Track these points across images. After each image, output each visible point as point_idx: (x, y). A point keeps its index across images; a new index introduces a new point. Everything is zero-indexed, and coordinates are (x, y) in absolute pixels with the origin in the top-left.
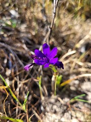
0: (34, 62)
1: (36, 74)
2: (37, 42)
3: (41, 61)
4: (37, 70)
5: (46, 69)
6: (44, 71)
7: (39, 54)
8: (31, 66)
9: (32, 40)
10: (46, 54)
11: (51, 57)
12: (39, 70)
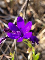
0: (7, 36)
1: (8, 50)
2: (11, 11)
3: (14, 35)
4: (10, 46)
5: (21, 45)
6: (18, 47)
7: (13, 27)
8: (3, 40)
9: (6, 9)
10: (21, 28)
11: (25, 31)
12: (13, 45)
